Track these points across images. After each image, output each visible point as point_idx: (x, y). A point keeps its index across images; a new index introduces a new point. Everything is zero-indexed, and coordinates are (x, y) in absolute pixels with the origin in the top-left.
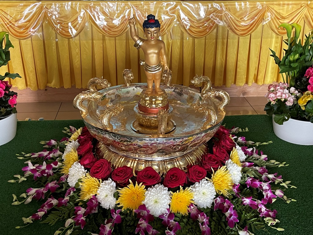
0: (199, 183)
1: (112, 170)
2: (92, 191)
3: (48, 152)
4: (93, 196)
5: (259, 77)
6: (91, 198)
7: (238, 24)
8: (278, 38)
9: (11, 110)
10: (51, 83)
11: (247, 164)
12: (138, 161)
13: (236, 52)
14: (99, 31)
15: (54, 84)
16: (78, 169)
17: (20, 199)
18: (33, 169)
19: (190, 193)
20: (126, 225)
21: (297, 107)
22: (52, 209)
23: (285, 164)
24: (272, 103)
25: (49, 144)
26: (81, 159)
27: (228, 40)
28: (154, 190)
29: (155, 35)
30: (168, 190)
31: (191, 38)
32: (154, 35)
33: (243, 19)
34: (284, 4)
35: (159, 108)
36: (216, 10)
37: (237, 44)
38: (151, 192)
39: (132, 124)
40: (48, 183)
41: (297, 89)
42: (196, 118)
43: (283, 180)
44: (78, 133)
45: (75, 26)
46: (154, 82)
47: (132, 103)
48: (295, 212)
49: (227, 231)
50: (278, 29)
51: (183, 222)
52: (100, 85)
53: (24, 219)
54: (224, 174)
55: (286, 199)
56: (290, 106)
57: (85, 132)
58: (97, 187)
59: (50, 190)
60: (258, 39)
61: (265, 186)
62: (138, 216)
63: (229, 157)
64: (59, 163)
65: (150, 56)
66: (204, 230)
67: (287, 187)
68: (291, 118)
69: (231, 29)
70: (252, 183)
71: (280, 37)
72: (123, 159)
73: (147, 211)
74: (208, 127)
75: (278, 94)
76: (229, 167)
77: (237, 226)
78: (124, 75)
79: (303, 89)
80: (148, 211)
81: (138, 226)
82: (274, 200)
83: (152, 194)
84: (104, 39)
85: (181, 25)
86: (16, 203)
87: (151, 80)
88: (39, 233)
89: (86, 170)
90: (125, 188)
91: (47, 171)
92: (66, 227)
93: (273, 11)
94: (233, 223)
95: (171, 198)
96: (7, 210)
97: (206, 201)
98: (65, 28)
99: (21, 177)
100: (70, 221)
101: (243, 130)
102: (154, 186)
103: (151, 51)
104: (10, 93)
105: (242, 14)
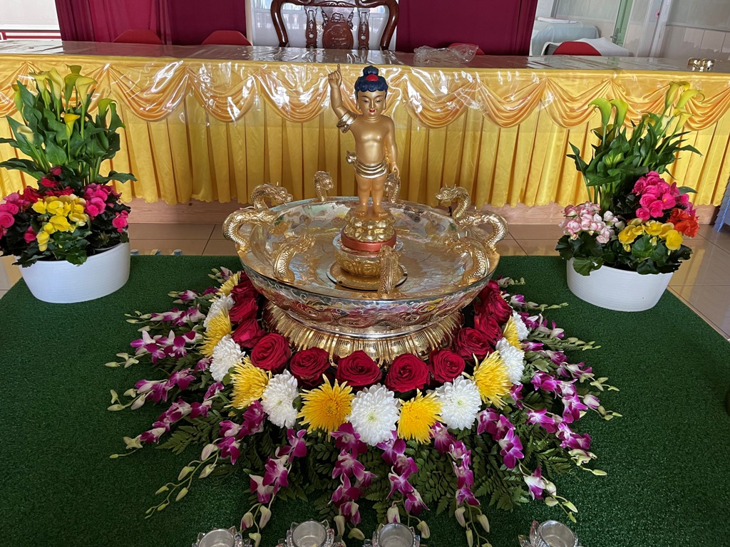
0: (452, 383)
1: (292, 353)
2: (254, 393)
3: (181, 312)
4: (255, 401)
5: (529, 194)
6: (252, 405)
7: (502, 108)
8: (561, 132)
9: (118, 238)
10: (198, 194)
11: (532, 345)
12: (339, 337)
13: (494, 153)
14: (277, 111)
15: (202, 195)
16: (228, 350)
17: (125, 400)
18: (151, 344)
19: (435, 403)
20: (316, 461)
21: (616, 245)
22: (180, 421)
23: (593, 346)
24: (572, 238)
25: (184, 297)
26: (236, 330)
27: (483, 132)
28: (368, 396)
29: (377, 104)
30: (395, 397)
31: (424, 128)
32: (375, 105)
33: (508, 100)
34: (575, 77)
35: (379, 242)
36: (465, 83)
37: (496, 140)
38: (363, 400)
39: (329, 270)
40: (175, 373)
41: (615, 215)
42: (442, 261)
43: (594, 375)
44: (233, 281)
45: (239, 102)
46: (371, 196)
47: (328, 232)
48: (622, 437)
49: (501, 474)
50: (562, 117)
51: (421, 457)
52: (274, 197)
53: (127, 439)
54: (495, 366)
55: (603, 413)
56: (604, 244)
57: (245, 281)
58: (263, 385)
59: (177, 385)
60: (531, 132)
61: (567, 388)
62: (337, 445)
63: (501, 335)
64: (197, 335)
65: (367, 144)
66: (461, 476)
67: (602, 389)
68: (605, 265)
69: (489, 116)
70: (542, 382)
71: (565, 130)
72: (312, 333)
73: (354, 434)
74: (471, 281)
75: (583, 223)
76: (503, 353)
77: (521, 466)
78: (316, 181)
79: (626, 215)
80: (357, 436)
81: (337, 463)
82: (582, 414)
83: (365, 402)
84: (284, 126)
85: (409, 106)
86: (115, 408)
87: (365, 191)
88: (152, 468)
89: (244, 352)
90: (315, 390)
91: (175, 348)
92: (203, 459)
93: (558, 88)
94: (513, 460)
95: (400, 412)
96: (99, 421)
97: (463, 417)
98: (222, 106)
99: (130, 357)
100: (210, 448)
101: (516, 281)
102: (369, 388)
103: (368, 136)
104: (117, 208)
105: (507, 91)
